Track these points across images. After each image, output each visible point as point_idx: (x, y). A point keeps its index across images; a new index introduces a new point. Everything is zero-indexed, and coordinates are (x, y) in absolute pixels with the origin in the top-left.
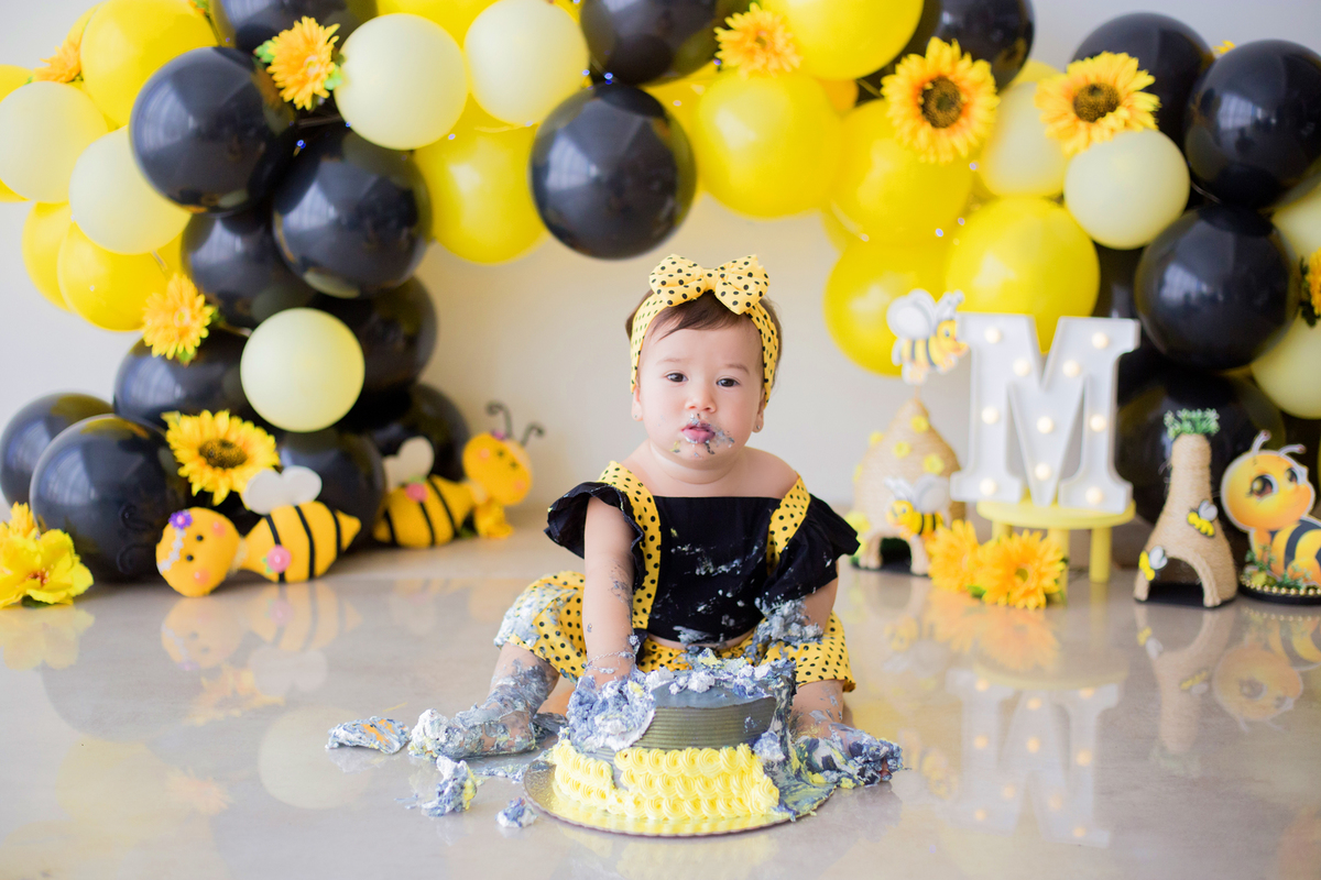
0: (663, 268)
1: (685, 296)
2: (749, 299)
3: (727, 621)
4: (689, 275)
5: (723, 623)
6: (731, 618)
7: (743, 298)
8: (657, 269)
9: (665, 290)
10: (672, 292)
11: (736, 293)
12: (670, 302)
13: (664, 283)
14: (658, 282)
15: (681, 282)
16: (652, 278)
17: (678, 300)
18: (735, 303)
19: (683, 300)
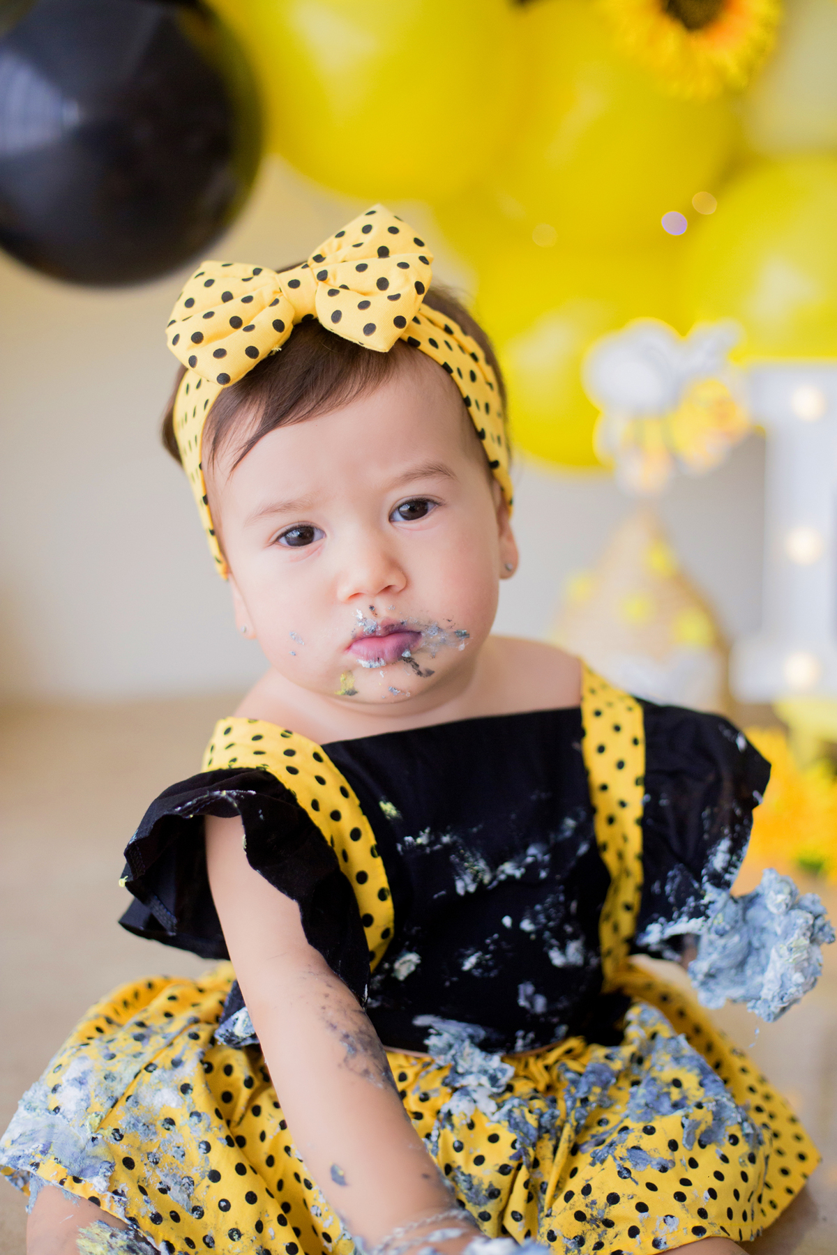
0: (190, 303)
1: (252, 352)
2: (398, 309)
3: (530, 999)
4: (248, 300)
5: (522, 1002)
6: (537, 992)
7: (382, 311)
8: (179, 310)
9: (204, 352)
10: (220, 353)
11: (364, 305)
12: (224, 378)
13: (197, 338)
14: (186, 340)
15: (236, 322)
16: (171, 332)
17: (239, 365)
18: (369, 329)
19: (251, 363)
